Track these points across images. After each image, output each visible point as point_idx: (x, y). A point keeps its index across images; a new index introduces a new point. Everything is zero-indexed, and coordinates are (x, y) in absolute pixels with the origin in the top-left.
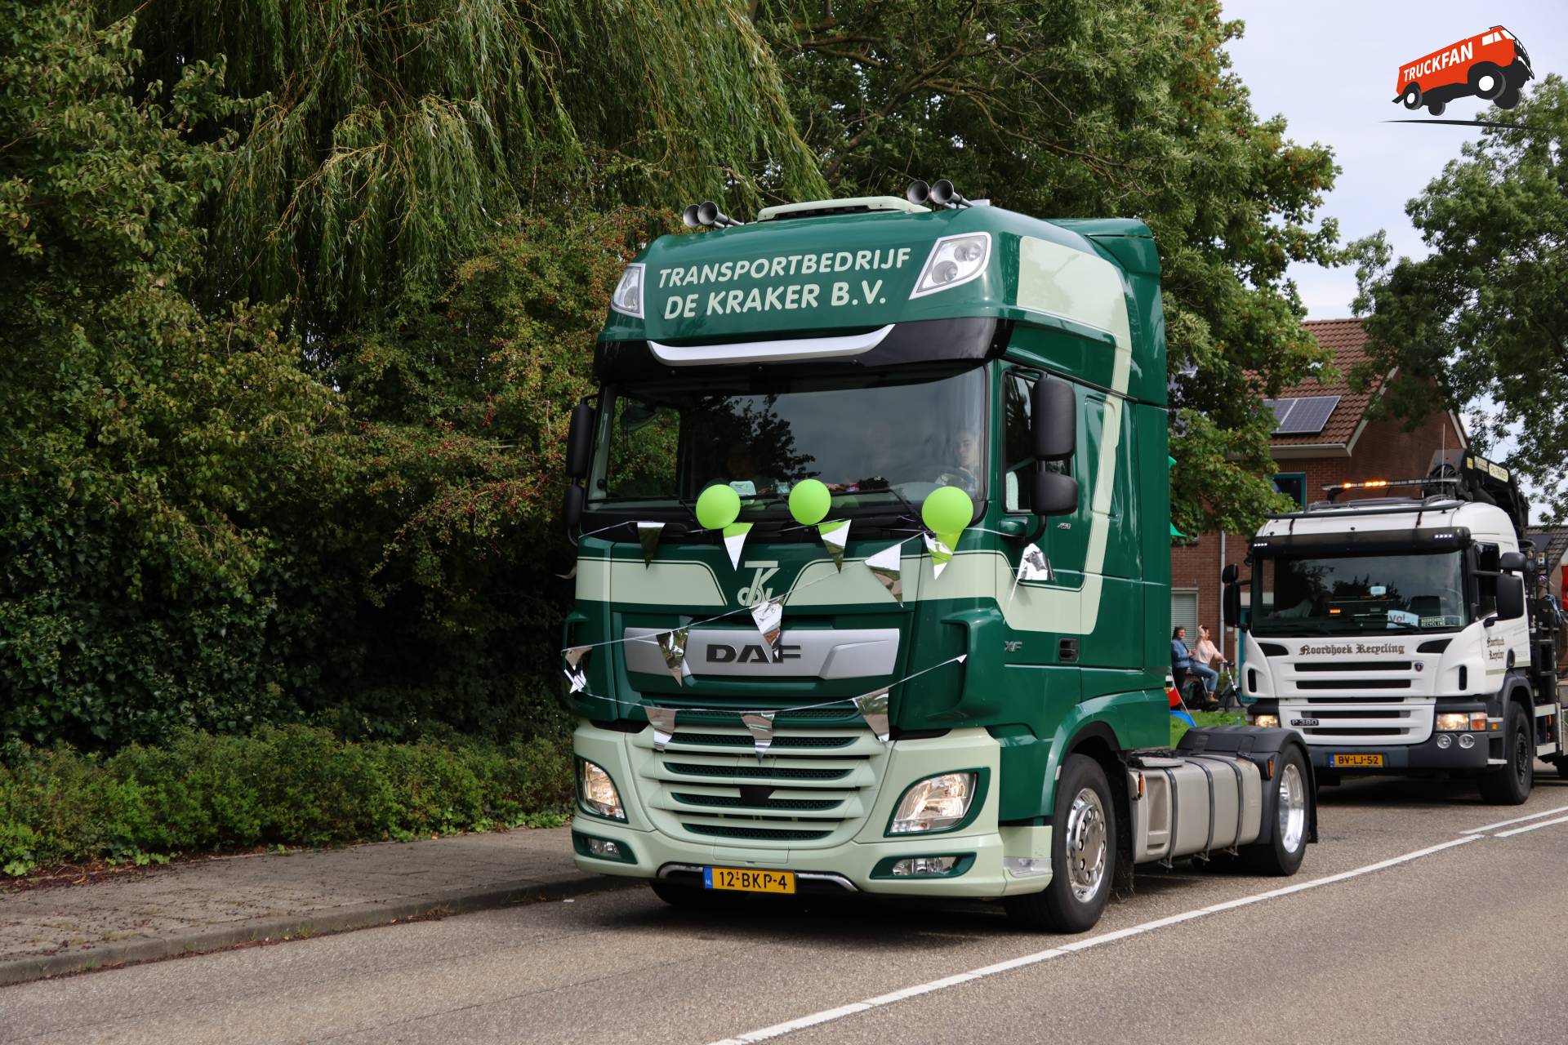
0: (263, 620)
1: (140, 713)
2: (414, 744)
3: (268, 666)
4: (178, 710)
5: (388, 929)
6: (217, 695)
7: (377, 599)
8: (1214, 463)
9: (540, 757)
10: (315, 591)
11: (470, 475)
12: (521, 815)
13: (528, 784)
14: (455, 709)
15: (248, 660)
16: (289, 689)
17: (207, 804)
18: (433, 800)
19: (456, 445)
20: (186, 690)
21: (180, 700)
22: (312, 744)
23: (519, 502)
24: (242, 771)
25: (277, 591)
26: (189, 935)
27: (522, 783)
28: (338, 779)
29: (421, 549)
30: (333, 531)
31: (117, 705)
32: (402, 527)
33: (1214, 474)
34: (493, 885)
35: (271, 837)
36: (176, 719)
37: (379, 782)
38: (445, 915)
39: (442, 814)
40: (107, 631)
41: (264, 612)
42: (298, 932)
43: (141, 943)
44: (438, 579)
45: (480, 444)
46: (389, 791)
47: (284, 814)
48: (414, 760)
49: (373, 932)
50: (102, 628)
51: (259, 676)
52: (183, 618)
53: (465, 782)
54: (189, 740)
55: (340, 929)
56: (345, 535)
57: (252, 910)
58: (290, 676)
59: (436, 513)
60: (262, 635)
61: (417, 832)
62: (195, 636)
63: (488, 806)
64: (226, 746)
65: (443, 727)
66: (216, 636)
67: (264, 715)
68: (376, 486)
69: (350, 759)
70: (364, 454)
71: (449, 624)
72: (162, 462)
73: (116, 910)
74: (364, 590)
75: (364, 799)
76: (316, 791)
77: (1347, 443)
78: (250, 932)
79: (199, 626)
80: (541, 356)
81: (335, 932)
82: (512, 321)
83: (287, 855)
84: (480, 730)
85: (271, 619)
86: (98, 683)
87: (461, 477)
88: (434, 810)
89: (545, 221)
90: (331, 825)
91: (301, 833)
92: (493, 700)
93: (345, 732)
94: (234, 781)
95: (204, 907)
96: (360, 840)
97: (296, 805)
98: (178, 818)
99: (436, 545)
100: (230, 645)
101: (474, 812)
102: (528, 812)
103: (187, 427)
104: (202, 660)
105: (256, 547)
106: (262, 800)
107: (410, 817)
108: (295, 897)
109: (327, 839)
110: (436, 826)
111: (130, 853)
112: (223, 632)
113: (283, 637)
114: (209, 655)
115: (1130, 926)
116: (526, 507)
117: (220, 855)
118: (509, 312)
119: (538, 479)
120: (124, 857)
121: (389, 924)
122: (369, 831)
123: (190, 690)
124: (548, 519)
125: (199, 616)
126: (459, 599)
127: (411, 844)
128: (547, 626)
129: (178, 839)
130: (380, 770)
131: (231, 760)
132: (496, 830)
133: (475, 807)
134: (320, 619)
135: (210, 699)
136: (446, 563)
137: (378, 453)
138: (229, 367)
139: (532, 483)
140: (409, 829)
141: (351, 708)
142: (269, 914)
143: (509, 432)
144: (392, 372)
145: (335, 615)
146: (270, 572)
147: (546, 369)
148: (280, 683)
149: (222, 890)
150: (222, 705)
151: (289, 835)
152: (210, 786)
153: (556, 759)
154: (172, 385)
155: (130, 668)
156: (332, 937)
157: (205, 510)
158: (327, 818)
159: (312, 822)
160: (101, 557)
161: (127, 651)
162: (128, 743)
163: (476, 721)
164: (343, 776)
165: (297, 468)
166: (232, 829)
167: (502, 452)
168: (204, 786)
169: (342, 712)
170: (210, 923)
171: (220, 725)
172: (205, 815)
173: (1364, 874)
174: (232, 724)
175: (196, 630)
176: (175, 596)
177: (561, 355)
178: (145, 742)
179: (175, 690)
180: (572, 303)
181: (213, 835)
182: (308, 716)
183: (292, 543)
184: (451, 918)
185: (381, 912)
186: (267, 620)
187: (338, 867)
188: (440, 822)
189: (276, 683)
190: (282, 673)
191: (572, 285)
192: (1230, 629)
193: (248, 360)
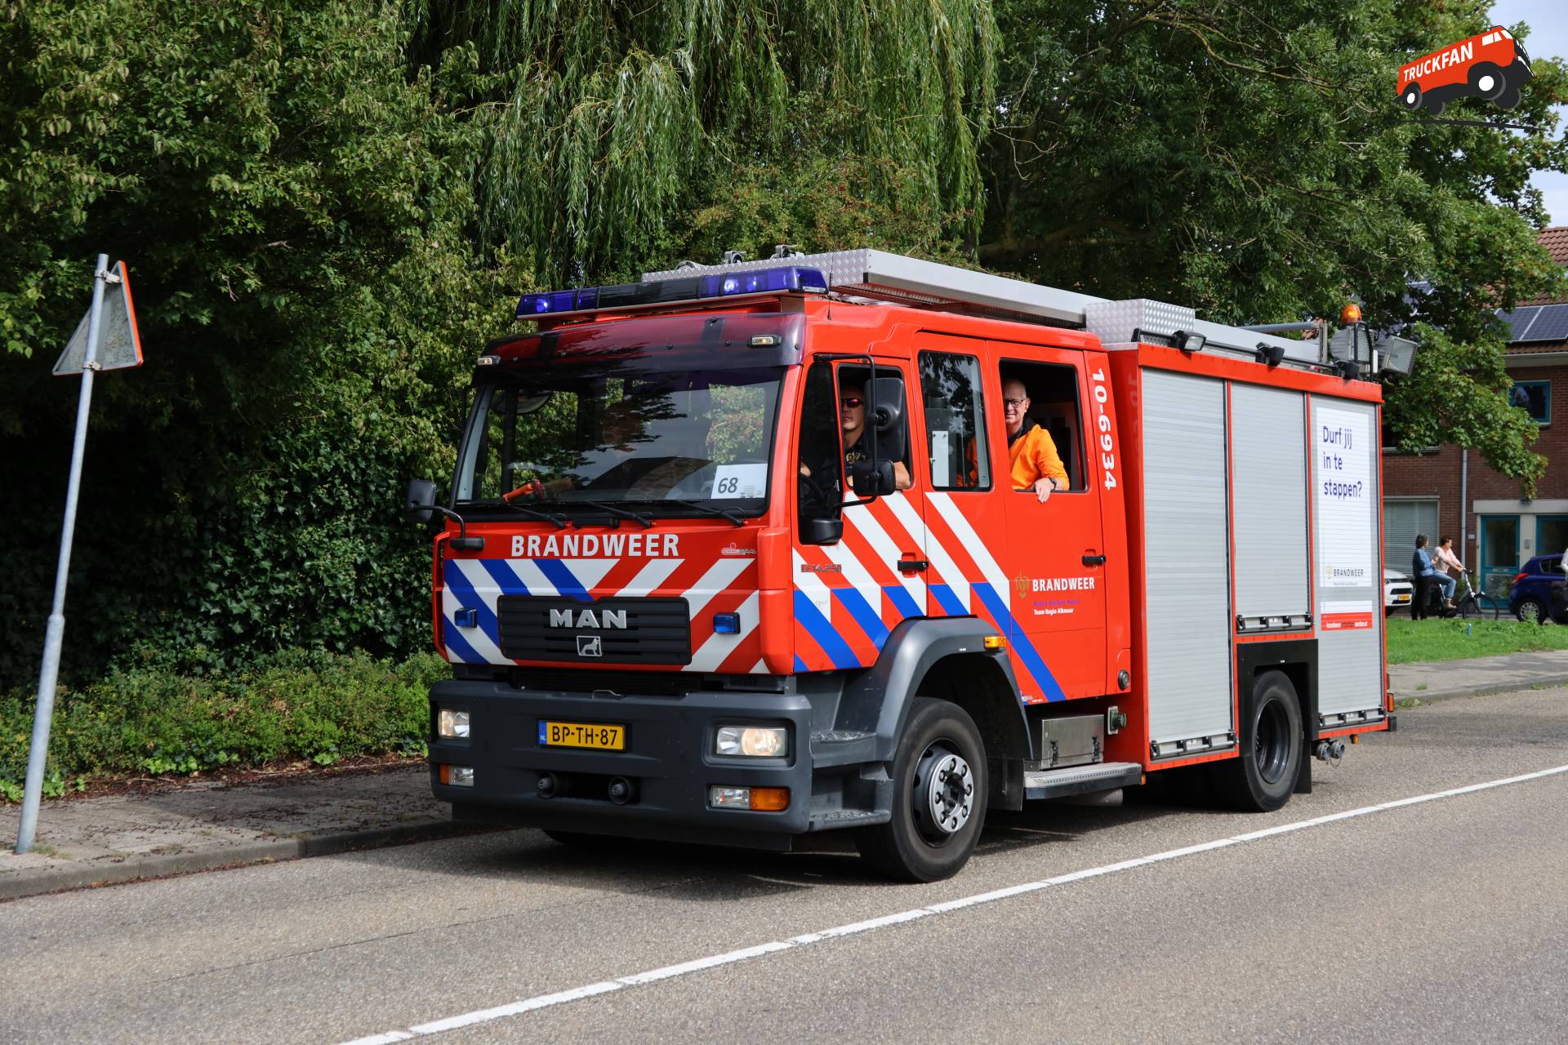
1: (425, 624)
8: (1449, 375)
31: (405, 617)
33: (1447, 386)
40: (395, 551)
43: (428, 822)
50: (391, 549)
72: (440, 402)
73: (407, 795)
86: (388, 598)
89: (776, 170)
103: (460, 370)
111: (418, 747)
115: (1304, 820)
120: (413, 750)
138: (494, 314)
154: (445, 332)
155: (416, 584)
160: (389, 487)
161: (412, 569)
162: (415, 651)
178: (430, 650)
180: (801, 246)
191: (801, 229)
192: (1471, 537)
193: (510, 307)
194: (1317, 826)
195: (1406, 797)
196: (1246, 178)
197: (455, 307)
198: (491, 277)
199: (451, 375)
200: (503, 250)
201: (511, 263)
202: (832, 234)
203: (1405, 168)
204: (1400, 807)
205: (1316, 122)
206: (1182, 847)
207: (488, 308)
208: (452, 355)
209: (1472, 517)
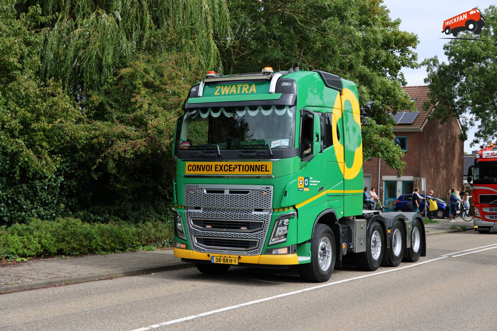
0: (59, 184)
1: (19, 213)
2: (107, 224)
3: (60, 198)
4: (31, 212)
5: (96, 282)
6: (44, 208)
7: (95, 177)
9: (147, 228)
10: (76, 174)
11: (125, 138)
12: (141, 247)
13: (144, 237)
14: (121, 213)
15: (54, 196)
16: (67, 205)
17: (40, 242)
18: (112, 242)
19: (120, 128)
20: (34, 206)
21: (32, 209)
22: (74, 224)
23: (140, 147)
24: (51, 232)
25: (64, 174)
26: (33, 283)
27: (142, 236)
28: (82, 235)
29: (109, 161)
30: (82, 155)
31: (11, 210)
32: (103, 154)
34: (129, 269)
35: (60, 253)
36: (31, 215)
37: (95, 236)
38: (114, 278)
39: (116, 246)
40: (8, 187)
41: (59, 181)
42: (67, 282)
43: (17, 285)
44: (114, 171)
45: (128, 128)
46: (99, 239)
47: (65, 246)
48: (107, 229)
49: (90, 283)
51: (58, 202)
52: (33, 183)
53: (123, 236)
54: (35, 222)
55: (80, 282)
56: (86, 156)
57: (53, 276)
58: (68, 202)
59: (114, 150)
60: (59, 188)
61: (107, 252)
62: (37, 189)
63: (130, 244)
64: (46, 224)
65: (117, 218)
66: (44, 189)
67: (59, 214)
68: (95, 141)
69: (86, 228)
70: (92, 130)
71: (118, 186)
72: (26, 133)
73: (10, 275)
74: (91, 174)
75: (90, 241)
76: (75, 239)
77: (421, 127)
78: (52, 282)
79: (38, 186)
80: (148, 100)
81: (78, 283)
82: (139, 89)
83: (65, 259)
84: (129, 219)
85: (62, 183)
86: (5, 204)
87: (122, 139)
88: (113, 245)
89: (150, 56)
90: (80, 249)
91: (70, 252)
92: (133, 209)
93: (84, 220)
94: (49, 235)
95: (38, 274)
96: (89, 254)
97: (68, 243)
98: (30, 247)
99: (114, 160)
100: (48, 192)
101: (126, 246)
102: (143, 246)
103: (34, 122)
104: (39, 196)
105: (57, 161)
106: (58, 241)
107: (105, 247)
108: (67, 272)
109: (78, 254)
110: (113, 250)
111: (15, 257)
112: (46, 188)
113: (66, 189)
114: (41, 195)
116: (143, 148)
117: (44, 258)
118: (138, 86)
119: (147, 140)
120: (13, 259)
121: (96, 280)
122: (92, 251)
123: (35, 206)
124: (150, 153)
125: (39, 182)
126: (121, 178)
127: (105, 256)
128: (151, 186)
129: (30, 253)
130: (95, 232)
131: (48, 228)
132: (133, 251)
133: (126, 244)
134: (78, 183)
135: (42, 209)
136: (118, 166)
137: (96, 130)
138: (47, 103)
139: (144, 141)
140: (105, 251)
141: (87, 211)
142: (58, 277)
143: (138, 124)
144: (101, 104)
145: (83, 182)
146: (61, 168)
147: (150, 104)
148: (64, 204)
149: (44, 269)
150: (45, 211)
151: (66, 252)
152: (41, 237)
153: (152, 229)
154: (29, 109)
155: (16, 199)
156: (77, 284)
157: (40, 149)
158: (78, 247)
159: (73, 248)
160: (7, 164)
161: (15, 193)
162: (15, 223)
163: (128, 216)
164: (83, 234)
165: (70, 135)
166: (48, 250)
167: (136, 131)
168: (39, 237)
169: (84, 213)
170: (39, 279)
171: (45, 217)
172: (39, 246)
173: (406, 268)
174: (49, 217)
175: (37, 187)
176: (31, 177)
177: (154, 100)
178: (20, 222)
179: (30, 206)
180: (158, 83)
181: (41, 252)
182: (73, 214)
183: (69, 159)
184: (115, 279)
185: (93, 277)
186: (60, 183)
187: (81, 263)
188: (115, 249)
189: (63, 204)
190: (65, 200)
191: (158, 77)
192: (381, 188)
193: (53, 100)
194: (331, 286)
195: (360, 276)
196: (310, 66)
197: (33, 100)
198: (46, 90)
199: (30, 124)
200: (51, 80)
201: (53, 85)
202: (169, 79)
203: (362, 64)
204: (358, 279)
205: (333, 49)
206: (286, 293)
207: (45, 101)
208: (32, 117)
209: (382, 181)
